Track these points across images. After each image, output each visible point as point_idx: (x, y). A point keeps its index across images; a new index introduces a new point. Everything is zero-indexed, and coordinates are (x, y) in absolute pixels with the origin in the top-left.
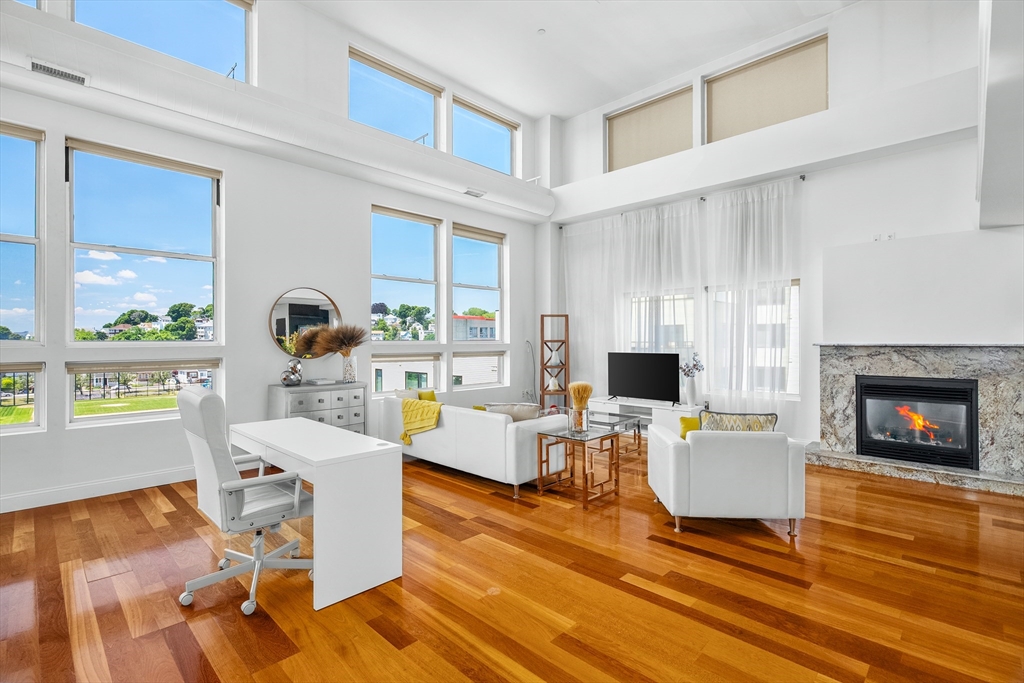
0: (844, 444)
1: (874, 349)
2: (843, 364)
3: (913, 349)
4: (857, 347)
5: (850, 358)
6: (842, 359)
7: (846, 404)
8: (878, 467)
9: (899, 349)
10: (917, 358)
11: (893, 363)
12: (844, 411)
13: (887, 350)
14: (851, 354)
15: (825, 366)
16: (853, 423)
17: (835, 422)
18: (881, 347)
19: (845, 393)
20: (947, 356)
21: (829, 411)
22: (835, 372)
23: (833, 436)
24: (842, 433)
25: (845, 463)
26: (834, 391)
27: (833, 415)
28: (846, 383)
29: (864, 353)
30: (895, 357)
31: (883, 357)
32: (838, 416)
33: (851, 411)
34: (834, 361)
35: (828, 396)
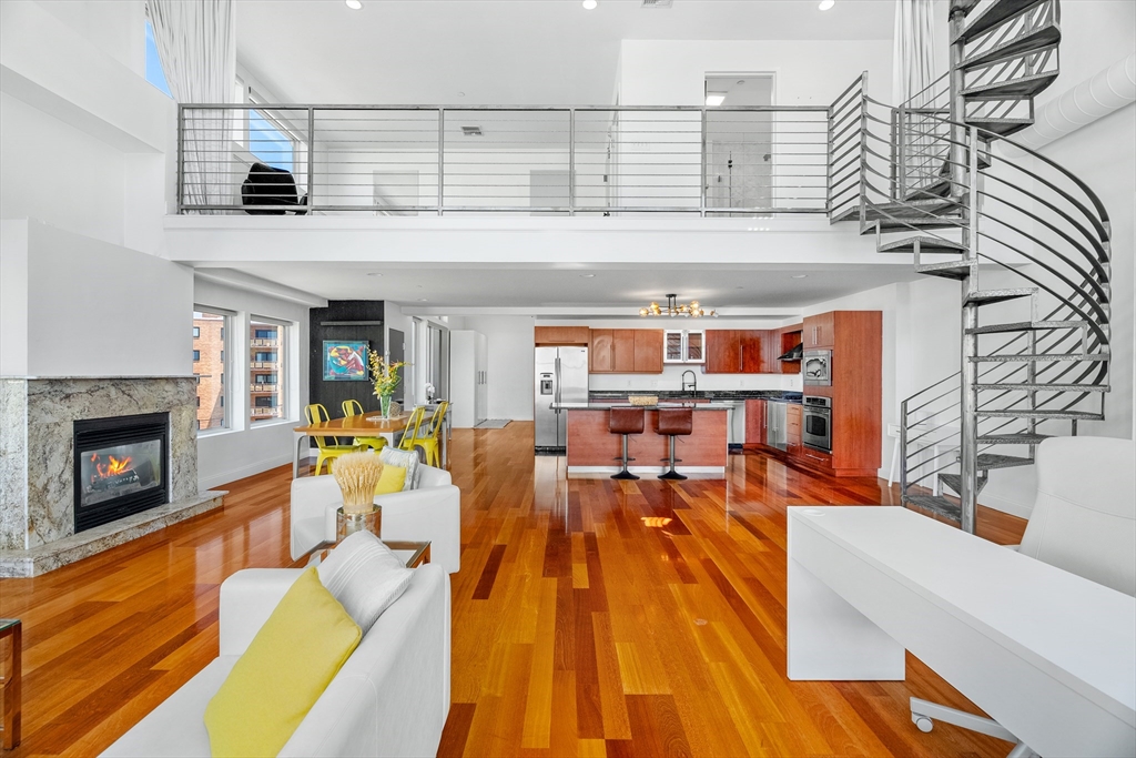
0: (59, 526)
1: (93, 383)
2: (58, 406)
3: (128, 382)
4: (75, 380)
5: (68, 396)
6: (57, 399)
7: (62, 465)
8: (122, 535)
9: (117, 382)
10: (131, 393)
11: (111, 400)
12: (60, 476)
13: (105, 384)
14: (68, 391)
15: (35, 413)
16: (70, 491)
17: (49, 497)
18: (100, 380)
19: (62, 448)
20: (153, 388)
21: (40, 484)
22: (49, 419)
23: (46, 519)
24: (56, 514)
26: (48, 449)
27: (45, 489)
28: (63, 434)
29: (83, 388)
30: (113, 392)
31: (101, 392)
32: (53, 487)
33: (68, 476)
34: (47, 403)
35: (39, 458)
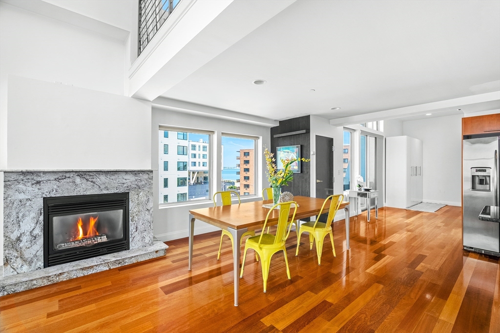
0: (30, 263)
1: (61, 174)
2: (30, 189)
3: (91, 174)
4: (44, 173)
5: (38, 182)
6: (29, 184)
7: (33, 225)
9: (81, 174)
10: (94, 180)
11: (76, 185)
12: (31, 232)
13: (72, 175)
14: (39, 179)
15: (10, 192)
16: (40, 241)
17: (21, 245)
18: (66, 172)
19: (33, 215)
20: (113, 177)
21: (13, 237)
22: (22, 196)
23: (19, 259)
24: (28, 254)
25: (35, 282)
26: (20, 215)
27: (19, 239)
28: (34, 206)
29: (52, 177)
30: (78, 180)
31: (68, 180)
32: (24, 239)
33: (39, 231)
34: (21, 186)
35: (12, 220)
